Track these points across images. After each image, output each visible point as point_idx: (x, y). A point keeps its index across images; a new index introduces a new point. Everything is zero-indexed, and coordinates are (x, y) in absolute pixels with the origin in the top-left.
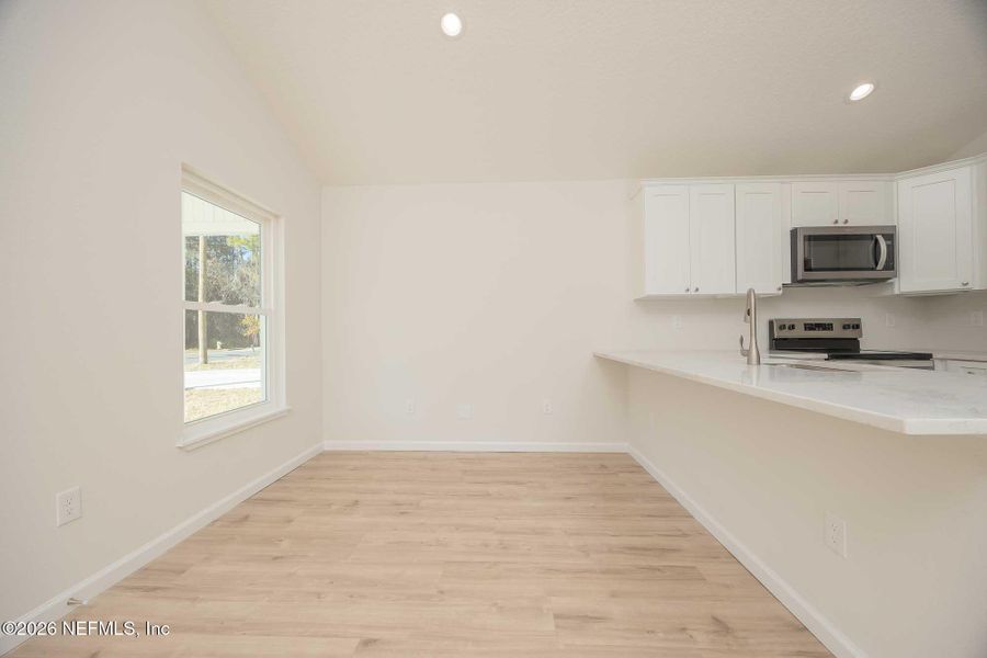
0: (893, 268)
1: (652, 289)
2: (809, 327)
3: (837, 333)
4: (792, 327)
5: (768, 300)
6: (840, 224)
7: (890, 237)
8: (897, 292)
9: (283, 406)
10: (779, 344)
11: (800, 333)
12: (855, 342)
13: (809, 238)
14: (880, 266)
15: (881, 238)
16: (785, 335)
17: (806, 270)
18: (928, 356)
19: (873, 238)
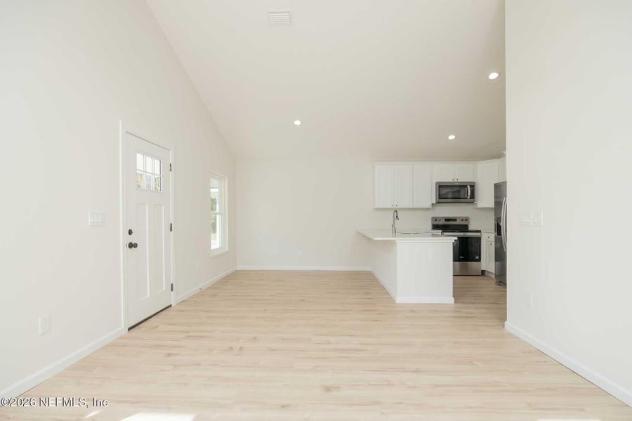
0: (474, 198)
1: (378, 206)
2: (447, 220)
3: (458, 222)
4: (440, 220)
5: (427, 209)
6: (455, 181)
7: (473, 187)
8: (478, 207)
9: (227, 249)
10: (435, 227)
11: (443, 222)
12: (466, 226)
13: (440, 186)
14: (469, 197)
15: (469, 187)
16: (437, 223)
17: (440, 198)
18: (480, 232)
19: (466, 186)
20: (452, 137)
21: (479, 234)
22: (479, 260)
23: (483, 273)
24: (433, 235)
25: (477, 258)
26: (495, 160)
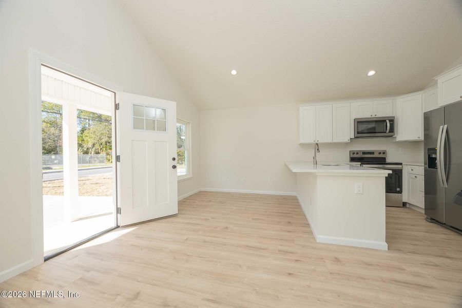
0: (393, 132)
1: (302, 141)
2: (364, 153)
3: (376, 155)
4: (357, 153)
5: (346, 144)
6: (374, 116)
7: (392, 121)
8: (397, 140)
10: (353, 160)
11: (360, 155)
12: (384, 159)
13: (359, 122)
14: (388, 131)
15: (388, 121)
16: (355, 156)
17: (358, 133)
18: (401, 164)
19: (385, 121)
20: (372, 73)
21: (400, 166)
22: (400, 192)
23: (404, 204)
24: (352, 167)
25: (398, 189)
26: (417, 93)
